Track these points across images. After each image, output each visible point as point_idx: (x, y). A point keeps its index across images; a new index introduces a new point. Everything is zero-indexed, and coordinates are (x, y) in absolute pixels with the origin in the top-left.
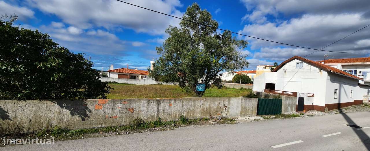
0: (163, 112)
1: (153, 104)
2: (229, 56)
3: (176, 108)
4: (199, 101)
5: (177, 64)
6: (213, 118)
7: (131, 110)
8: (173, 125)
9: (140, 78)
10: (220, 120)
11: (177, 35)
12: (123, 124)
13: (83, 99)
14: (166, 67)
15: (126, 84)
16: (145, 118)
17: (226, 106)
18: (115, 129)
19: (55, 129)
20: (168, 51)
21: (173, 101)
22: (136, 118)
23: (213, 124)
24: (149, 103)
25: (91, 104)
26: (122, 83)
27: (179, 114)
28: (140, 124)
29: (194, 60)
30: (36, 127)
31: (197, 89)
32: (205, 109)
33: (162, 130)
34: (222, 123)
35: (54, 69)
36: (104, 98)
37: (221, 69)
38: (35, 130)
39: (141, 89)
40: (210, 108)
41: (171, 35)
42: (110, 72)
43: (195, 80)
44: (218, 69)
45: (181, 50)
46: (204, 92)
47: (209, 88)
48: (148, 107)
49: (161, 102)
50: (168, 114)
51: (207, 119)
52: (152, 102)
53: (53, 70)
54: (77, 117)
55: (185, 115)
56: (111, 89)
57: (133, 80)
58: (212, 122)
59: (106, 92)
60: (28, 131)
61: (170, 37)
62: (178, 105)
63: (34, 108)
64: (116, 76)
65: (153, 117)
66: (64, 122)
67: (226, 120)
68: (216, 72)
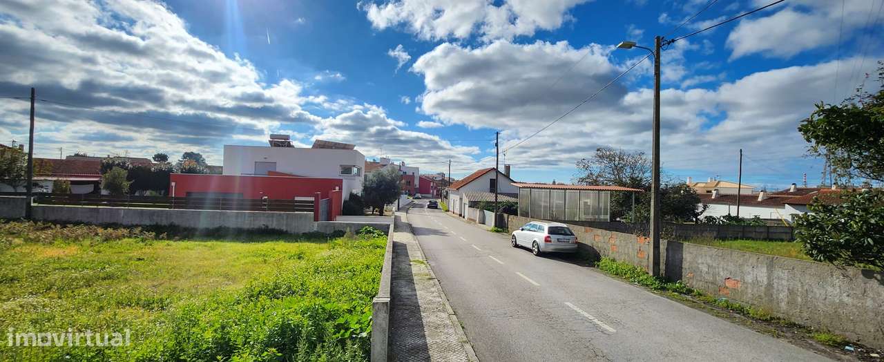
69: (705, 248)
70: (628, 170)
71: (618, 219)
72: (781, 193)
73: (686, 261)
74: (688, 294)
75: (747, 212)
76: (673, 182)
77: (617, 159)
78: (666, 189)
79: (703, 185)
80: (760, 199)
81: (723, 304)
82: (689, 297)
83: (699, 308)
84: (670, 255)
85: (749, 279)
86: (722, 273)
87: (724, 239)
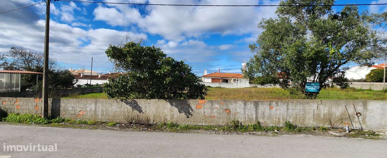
0: (262, 115)
1: (251, 106)
2: (359, 41)
3: (278, 112)
4: (311, 104)
5: (276, 60)
6: (336, 128)
7: (228, 111)
8: (276, 131)
9: (232, 81)
10: (350, 132)
11: (273, 27)
12: (221, 124)
13: (187, 99)
14: (262, 65)
15: (219, 88)
16: (243, 120)
17: (359, 113)
18: (214, 128)
19: (169, 123)
20: (263, 47)
21: (274, 103)
22: (233, 119)
23: (336, 136)
24: (245, 105)
25: (193, 103)
26: (215, 87)
27: (283, 119)
28: (237, 126)
29: (299, 52)
30: (157, 120)
31: (307, 89)
32: (322, 116)
33: (263, 135)
34: (354, 136)
35: (166, 74)
36: (203, 98)
37: (345, 60)
38: (157, 122)
39: (234, 93)
40: (330, 114)
41: (265, 28)
42: (204, 76)
43: (304, 78)
44: (340, 62)
45: (281, 43)
46: (318, 93)
47: (326, 87)
48: (245, 109)
49: (260, 104)
50: (270, 117)
51: (325, 129)
52: (249, 103)
53: (165, 76)
54: (183, 115)
55: (291, 121)
56: (208, 90)
57: (226, 83)
58: (334, 133)
59: (204, 93)
60: (153, 122)
61: (265, 31)
62: (282, 109)
63: (156, 106)
64: (210, 80)
65: (251, 120)
66: (175, 118)
67: (360, 133)
68: (336, 66)
69: (71, 100)
70: (35, 62)
71: (27, 90)
72: (107, 75)
73: (62, 106)
74: (63, 122)
75: (94, 82)
76: (62, 69)
77: (27, 55)
78: (58, 73)
79: (77, 71)
80: (99, 77)
81: (78, 122)
82: (63, 123)
83: (68, 127)
84: (54, 106)
85: (88, 109)
86: (78, 109)
87: (84, 94)
